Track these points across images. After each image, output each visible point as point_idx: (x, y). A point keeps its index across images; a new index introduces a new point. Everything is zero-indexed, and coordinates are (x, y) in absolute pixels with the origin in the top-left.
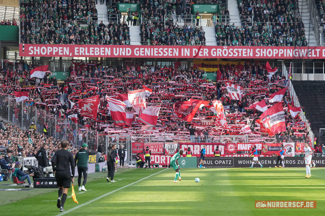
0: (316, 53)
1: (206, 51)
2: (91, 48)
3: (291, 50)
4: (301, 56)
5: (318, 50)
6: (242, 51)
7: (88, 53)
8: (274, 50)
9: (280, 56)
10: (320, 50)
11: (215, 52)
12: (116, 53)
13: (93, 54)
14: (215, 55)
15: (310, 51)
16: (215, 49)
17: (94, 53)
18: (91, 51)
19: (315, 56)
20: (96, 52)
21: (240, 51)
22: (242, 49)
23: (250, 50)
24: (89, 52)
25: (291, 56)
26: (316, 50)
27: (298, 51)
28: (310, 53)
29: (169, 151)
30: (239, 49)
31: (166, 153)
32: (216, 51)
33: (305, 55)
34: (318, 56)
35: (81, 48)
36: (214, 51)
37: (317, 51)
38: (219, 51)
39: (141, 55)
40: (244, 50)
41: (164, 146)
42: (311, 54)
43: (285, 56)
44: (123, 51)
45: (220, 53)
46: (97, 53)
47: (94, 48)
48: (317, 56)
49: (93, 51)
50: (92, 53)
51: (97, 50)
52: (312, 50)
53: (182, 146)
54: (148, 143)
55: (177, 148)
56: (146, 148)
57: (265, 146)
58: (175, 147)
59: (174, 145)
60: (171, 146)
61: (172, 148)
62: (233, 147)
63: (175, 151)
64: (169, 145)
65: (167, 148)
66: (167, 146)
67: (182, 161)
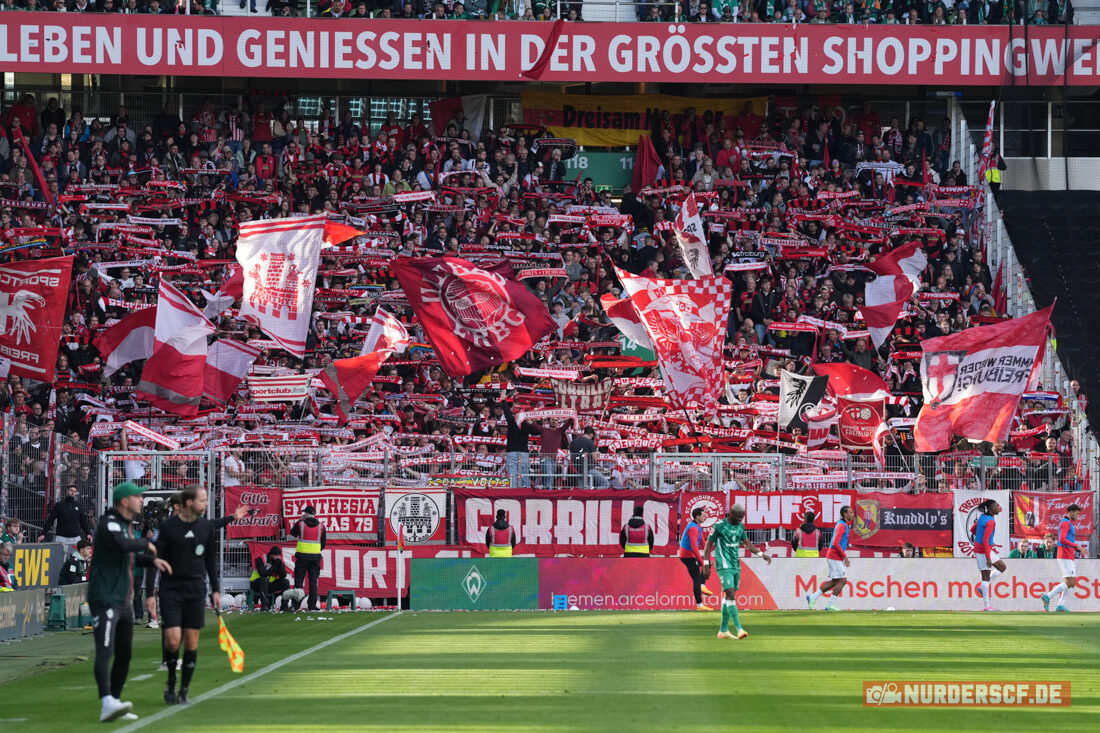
2: (26, 30)
7: (9, 51)
12: (149, 52)
13: (35, 58)
17: (38, 50)
18: (26, 43)
20: (48, 46)
24: (14, 46)
29: (405, 529)
31: (393, 537)
41: (382, 505)
44: (182, 42)
46: (56, 51)
47: (42, 30)
49: (35, 43)
50: (32, 51)
51: (55, 37)
53: (469, 502)
54: (305, 488)
55: (443, 514)
56: (292, 513)
57: (864, 507)
58: (434, 509)
59: (428, 500)
60: (415, 506)
61: (421, 514)
62: (711, 512)
63: (433, 530)
64: (407, 499)
65: (396, 513)
66: (397, 505)
67: (469, 579)
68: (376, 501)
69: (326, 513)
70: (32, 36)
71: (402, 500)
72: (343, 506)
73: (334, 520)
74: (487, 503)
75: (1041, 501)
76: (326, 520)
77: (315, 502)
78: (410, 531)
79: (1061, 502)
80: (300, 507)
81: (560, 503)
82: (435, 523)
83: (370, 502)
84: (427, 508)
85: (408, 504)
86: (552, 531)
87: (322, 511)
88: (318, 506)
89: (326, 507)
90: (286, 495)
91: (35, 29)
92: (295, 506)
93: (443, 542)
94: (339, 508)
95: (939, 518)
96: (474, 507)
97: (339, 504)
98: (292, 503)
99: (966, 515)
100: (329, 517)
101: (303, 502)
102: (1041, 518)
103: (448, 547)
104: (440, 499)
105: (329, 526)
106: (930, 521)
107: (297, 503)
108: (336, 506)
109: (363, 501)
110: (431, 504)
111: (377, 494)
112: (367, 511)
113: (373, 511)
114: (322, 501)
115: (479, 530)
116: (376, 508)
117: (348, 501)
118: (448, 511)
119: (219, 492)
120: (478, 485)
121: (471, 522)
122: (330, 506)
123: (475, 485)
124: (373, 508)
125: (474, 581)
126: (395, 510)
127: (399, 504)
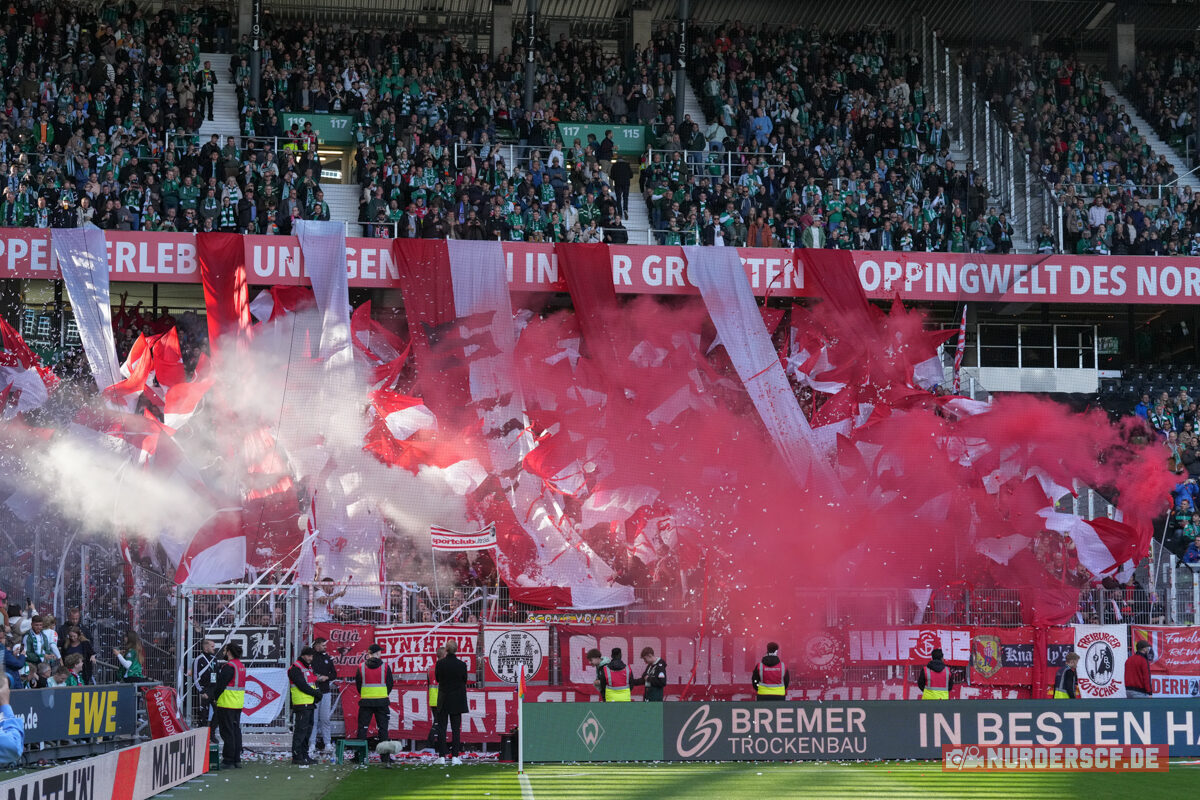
0: (1044, 281)
1: (622, 264)
2: (163, 247)
3: (953, 267)
4: (989, 289)
5: (1053, 270)
6: (763, 269)
7: (149, 264)
8: (888, 265)
9: (908, 287)
10: (1059, 268)
11: (658, 271)
12: (264, 266)
13: (170, 270)
14: (657, 282)
15: (1023, 273)
16: (657, 259)
17: (173, 264)
18: (162, 258)
19: (1043, 291)
20: (181, 261)
21: (756, 269)
22: (761, 261)
23: (796, 266)
24: (152, 260)
25: (952, 289)
26: (1047, 268)
27: (978, 273)
28: (1024, 279)
29: (505, 669)
30: (750, 261)
31: (492, 677)
32: (662, 265)
33: (1003, 289)
34: (1053, 290)
35: (120, 246)
36: (653, 265)
37: (1048, 273)
38: (675, 266)
39: (366, 275)
40: (771, 262)
41: (481, 644)
42: (1028, 284)
43: (929, 288)
44: (291, 258)
45: (678, 273)
46: (187, 264)
47: (176, 247)
48: (1048, 290)
49: (170, 258)
50: (168, 264)
51: (187, 252)
52: (1030, 269)
53: (573, 640)
54: (399, 625)
55: (546, 653)
56: (384, 651)
57: (984, 643)
58: (536, 648)
59: (529, 638)
60: (516, 644)
61: (522, 653)
62: (827, 649)
63: (535, 669)
64: (507, 637)
65: (495, 652)
66: (497, 643)
67: (585, 726)
68: (474, 639)
70: (168, 252)
71: (502, 637)
72: (439, 644)
73: (429, 659)
74: (592, 640)
75: (1159, 635)
76: (421, 659)
77: (410, 639)
78: (510, 671)
79: (1179, 636)
80: (393, 645)
81: (669, 640)
82: (536, 663)
83: (468, 640)
84: (528, 646)
85: (509, 642)
87: (417, 649)
88: (413, 644)
89: (421, 645)
90: (378, 633)
91: (170, 246)
92: (388, 644)
93: (546, 683)
95: (1060, 654)
96: (578, 645)
97: (435, 643)
98: (384, 641)
99: (1085, 651)
100: (425, 656)
101: (396, 640)
102: (1159, 653)
103: (551, 688)
104: (543, 637)
105: (424, 665)
106: (1051, 657)
107: (390, 640)
108: (431, 644)
109: (460, 639)
110: (533, 642)
111: (476, 631)
112: (465, 650)
113: (471, 650)
114: (417, 639)
115: (584, 669)
116: (474, 646)
117: (444, 639)
118: (551, 650)
119: (307, 629)
120: (582, 621)
121: (575, 661)
122: (426, 644)
123: (579, 621)
124: (471, 646)
125: (591, 728)
126: (495, 648)
127: (500, 642)
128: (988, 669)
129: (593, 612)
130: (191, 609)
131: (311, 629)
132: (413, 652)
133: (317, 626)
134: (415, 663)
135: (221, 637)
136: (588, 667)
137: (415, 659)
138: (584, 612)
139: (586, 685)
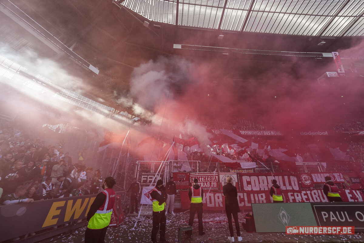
41: (219, 178)
53: (243, 177)
54: (196, 173)
55: (237, 181)
56: (193, 181)
58: (234, 180)
62: (308, 179)
64: (226, 176)
65: (223, 181)
66: (223, 178)
67: (281, 214)
68: (217, 177)
69: (203, 181)
72: (208, 179)
73: (205, 183)
74: (248, 177)
76: (203, 183)
77: (199, 177)
81: (268, 177)
82: (235, 184)
83: (215, 177)
85: (226, 178)
86: (268, 186)
87: (202, 180)
88: (200, 178)
89: (203, 179)
90: (191, 175)
94: (206, 179)
96: (245, 179)
97: (207, 178)
100: (204, 182)
104: (235, 176)
105: (204, 185)
107: (194, 177)
108: (205, 179)
109: (213, 177)
110: (233, 178)
111: (217, 175)
112: (215, 180)
113: (216, 180)
114: (202, 177)
115: (248, 186)
116: (217, 179)
117: (209, 177)
118: (238, 180)
119: (171, 174)
120: (244, 172)
121: (245, 183)
122: (204, 179)
123: (243, 172)
124: (216, 179)
125: (283, 215)
126: (223, 180)
127: (224, 178)
128: (348, 184)
129: (246, 169)
130: (139, 168)
131: (172, 174)
132: (201, 181)
133: (173, 173)
134: (201, 184)
135: (146, 176)
136: (248, 185)
137: (201, 183)
138: (244, 169)
139: (249, 191)
